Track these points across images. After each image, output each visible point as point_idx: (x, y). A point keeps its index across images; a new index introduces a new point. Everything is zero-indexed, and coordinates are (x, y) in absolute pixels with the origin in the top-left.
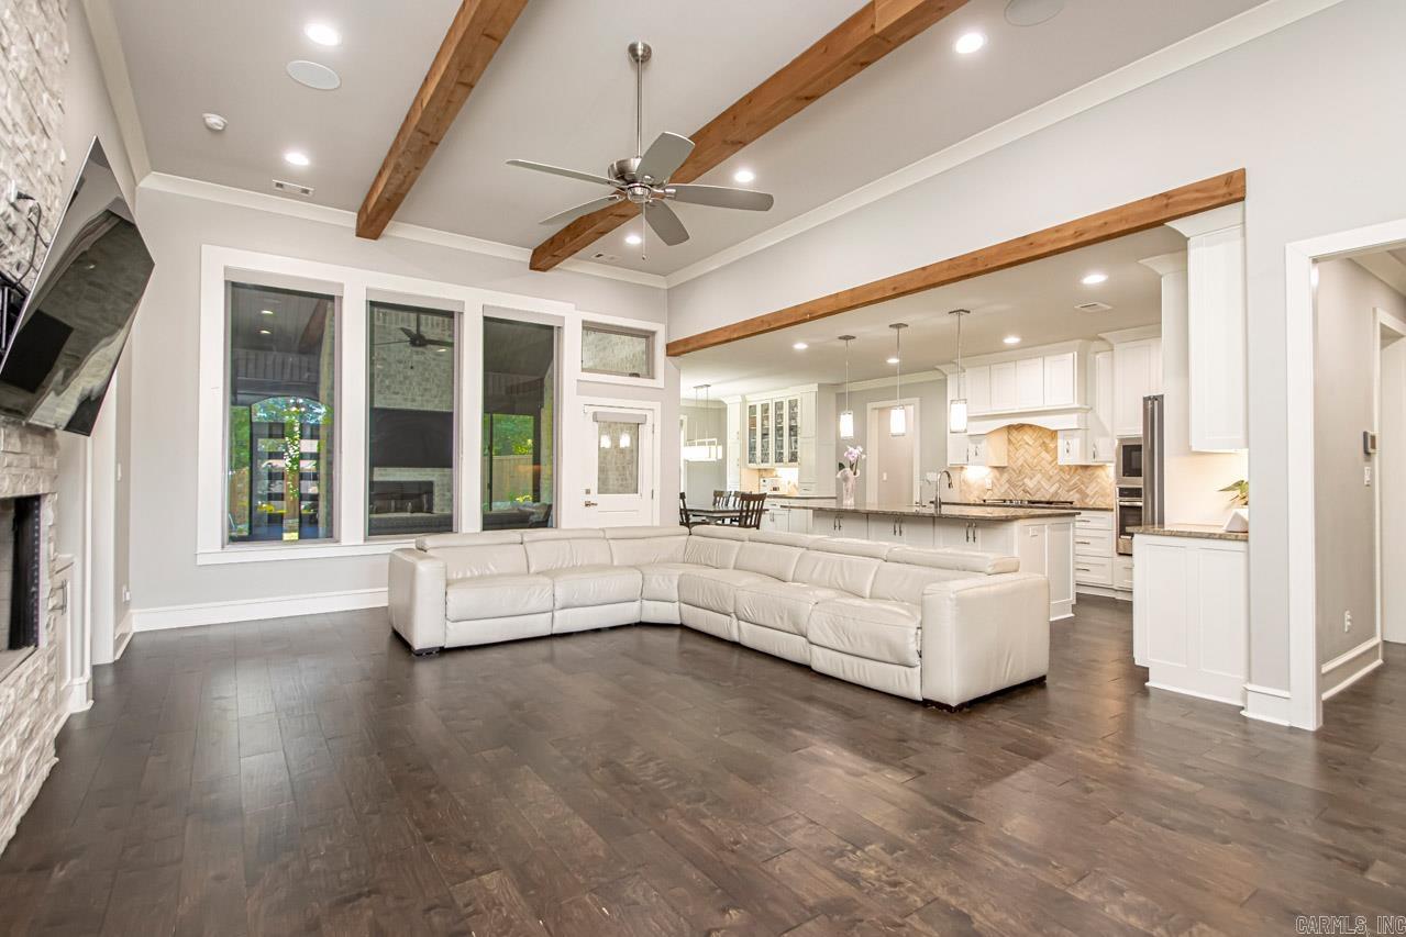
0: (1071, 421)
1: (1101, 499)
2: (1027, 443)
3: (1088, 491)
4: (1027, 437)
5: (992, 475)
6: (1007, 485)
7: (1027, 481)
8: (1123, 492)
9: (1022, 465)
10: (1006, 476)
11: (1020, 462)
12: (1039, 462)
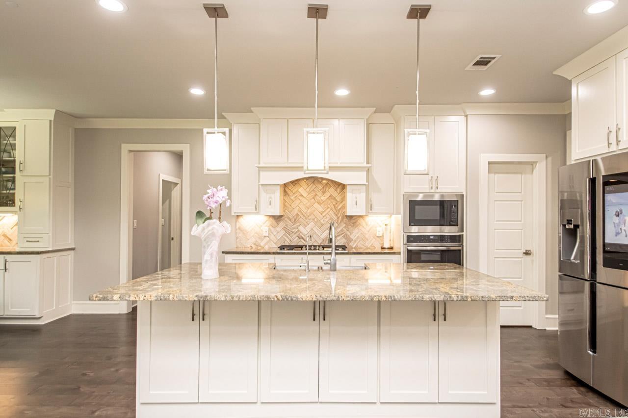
0: (359, 178)
1: (361, 242)
2: (302, 195)
3: (352, 237)
4: (302, 190)
5: (268, 223)
6: (283, 232)
7: (301, 228)
8: (410, 239)
9: (297, 215)
10: (282, 224)
11: (296, 211)
12: (312, 213)
